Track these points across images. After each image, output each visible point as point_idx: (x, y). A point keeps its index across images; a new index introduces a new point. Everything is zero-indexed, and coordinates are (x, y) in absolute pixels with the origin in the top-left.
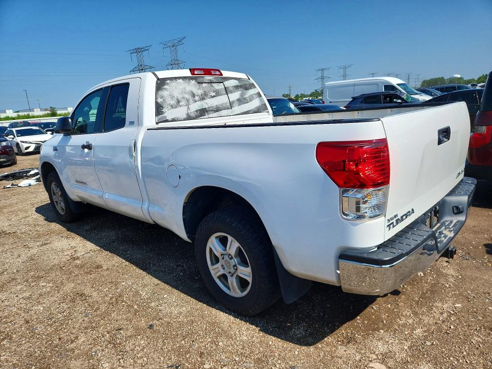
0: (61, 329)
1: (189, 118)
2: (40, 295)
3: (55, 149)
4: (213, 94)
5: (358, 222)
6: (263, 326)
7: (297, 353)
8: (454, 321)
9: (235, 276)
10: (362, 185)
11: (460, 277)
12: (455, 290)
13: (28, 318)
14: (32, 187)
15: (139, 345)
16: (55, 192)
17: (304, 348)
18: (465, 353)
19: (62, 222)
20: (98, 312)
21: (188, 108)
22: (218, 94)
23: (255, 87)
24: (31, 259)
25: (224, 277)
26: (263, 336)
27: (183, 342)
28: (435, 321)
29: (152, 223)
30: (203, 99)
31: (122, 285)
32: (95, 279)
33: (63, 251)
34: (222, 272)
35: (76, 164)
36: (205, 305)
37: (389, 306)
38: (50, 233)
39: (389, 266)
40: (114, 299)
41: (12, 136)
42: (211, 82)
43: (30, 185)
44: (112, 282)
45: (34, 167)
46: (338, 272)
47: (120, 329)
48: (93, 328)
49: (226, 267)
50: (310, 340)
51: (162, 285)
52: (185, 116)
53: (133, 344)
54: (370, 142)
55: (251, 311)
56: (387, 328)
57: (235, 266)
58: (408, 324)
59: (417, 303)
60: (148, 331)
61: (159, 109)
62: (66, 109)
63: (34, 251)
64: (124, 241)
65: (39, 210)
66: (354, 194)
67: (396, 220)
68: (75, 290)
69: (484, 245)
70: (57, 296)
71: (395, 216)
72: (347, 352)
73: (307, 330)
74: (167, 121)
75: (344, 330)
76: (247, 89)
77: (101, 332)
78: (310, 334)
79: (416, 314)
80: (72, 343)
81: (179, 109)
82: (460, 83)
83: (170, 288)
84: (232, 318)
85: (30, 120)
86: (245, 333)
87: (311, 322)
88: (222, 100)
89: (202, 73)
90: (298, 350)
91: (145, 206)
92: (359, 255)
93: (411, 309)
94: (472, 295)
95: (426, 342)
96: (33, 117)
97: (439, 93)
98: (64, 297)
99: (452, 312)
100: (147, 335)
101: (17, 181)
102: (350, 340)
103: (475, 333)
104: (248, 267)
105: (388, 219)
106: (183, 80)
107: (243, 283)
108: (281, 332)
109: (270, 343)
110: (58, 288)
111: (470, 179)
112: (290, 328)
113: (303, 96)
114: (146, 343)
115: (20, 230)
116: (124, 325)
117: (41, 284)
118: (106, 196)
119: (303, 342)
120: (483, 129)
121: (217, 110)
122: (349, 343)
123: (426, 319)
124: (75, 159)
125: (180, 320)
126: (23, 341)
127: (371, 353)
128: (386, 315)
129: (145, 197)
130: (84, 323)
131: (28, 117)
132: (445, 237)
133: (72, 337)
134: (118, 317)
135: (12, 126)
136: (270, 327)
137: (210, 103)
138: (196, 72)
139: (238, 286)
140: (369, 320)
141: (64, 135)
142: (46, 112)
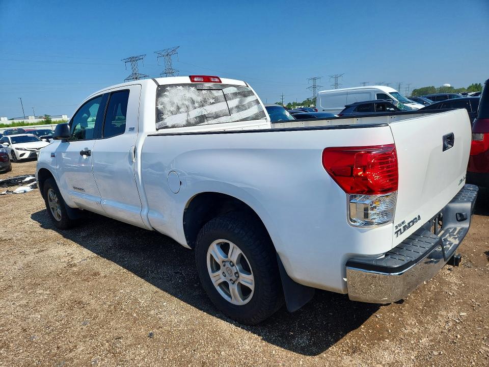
0: (59, 338)
1: (189, 124)
2: (38, 302)
3: (53, 155)
4: (212, 101)
5: (366, 228)
6: (265, 335)
7: (301, 363)
8: (460, 330)
9: (236, 283)
10: (370, 191)
11: (463, 285)
12: (459, 299)
13: (26, 326)
14: (27, 194)
15: (139, 355)
16: (52, 198)
17: (308, 357)
18: (473, 363)
19: (58, 228)
20: (97, 320)
21: (188, 114)
22: (217, 100)
23: (253, 94)
24: (28, 266)
25: (225, 285)
26: (266, 346)
27: (184, 351)
28: (440, 330)
29: (151, 229)
30: (203, 106)
31: (121, 293)
32: (93, 286)
33: (59, 258)
34: (223, 279)
35: (72, 170)
36: (205, 313)
37: (393, 315)
38: (47, 239)
39: (398, 273)
40: (112, 307)
41: (7, 144)
42: (210, 89)
43: (25, 192)
44: (110, 290)
45: (29, 174)
46: (345, 280)
47: (120, 338)
48: (92, 337)
49: (227, 274)
50: (314, 349)
51: (161, 292)
52: (185, 123)
53: (133, 354)
54: (378, 147)
55: (253, 320)
56: (393, 337)
57: (237, 273)
58: (414, 333)
59: (422, 311)
60: (148, 340)
61: (159, 115)
62: (61, 116)
63: (31, 258)
64: (121, 248)
65: (35, 217)
66: (363, 201)
67: (404, 227)
68: (72, 297)
69: (485, 253)
70: (55, 304)
71: (403, 223)
72: (353, 362)
73: (311, 339)
74: (167, 127)
75: (349, 339)
76: (245, 96)
77: (101, 341)
78: (314, 343)
79: (421, 322)
80: (70, 352)
81: (179, 115)
82: (450, 92)
83: (169, 296)
84: (233, 326)
85: (25, 128)
86: (247, 342)
87: (315, 331)
88: (221, 107)
89: (201, 80)
90: (302, 360)
91: (145, 212)
92: (367, 262)
93: (416, 318)
94: (477, 303)
95: (433, 351)
96: (28, 124)
97: (430, 102)
98: (61, 305)
99: (458, 321)
100: (147, 344)
101: (12, 188)
102: (355, 350)
103: (483, 342)
104: (251, 274)
105: (396, 225)
106: (183, 87)
107: (245, 291)
108: (284, 342)
109: (274, 352)
110: (55, 296)
111: (472, 186)
112: (293, 337)
113: (295, 104)
114: (146, 351)
115: (16, 236)
116: (124, 334)
117: (37, 292)
118: (104, 202)
119: (307, 351)
120: (481, 137)
121: (217, 116)
122: (354, 352)
123: (431, 328)
124: (72, 165)
125: (180, 328)
126: (20, 350)
127: (377, 363)
128: (392, 323)
129: (145, 204)
130: (83, 332)
131: (23, 124)
132: (451, 244)
133: (71, 346)
134: (117, 325)
135: (7, 133)
136: (272, 336)
137: (209, 109)
138: (195, 79)
139: (239, 294)
140: (373, 329)
141: (62, 142)
142: (41, 120)
